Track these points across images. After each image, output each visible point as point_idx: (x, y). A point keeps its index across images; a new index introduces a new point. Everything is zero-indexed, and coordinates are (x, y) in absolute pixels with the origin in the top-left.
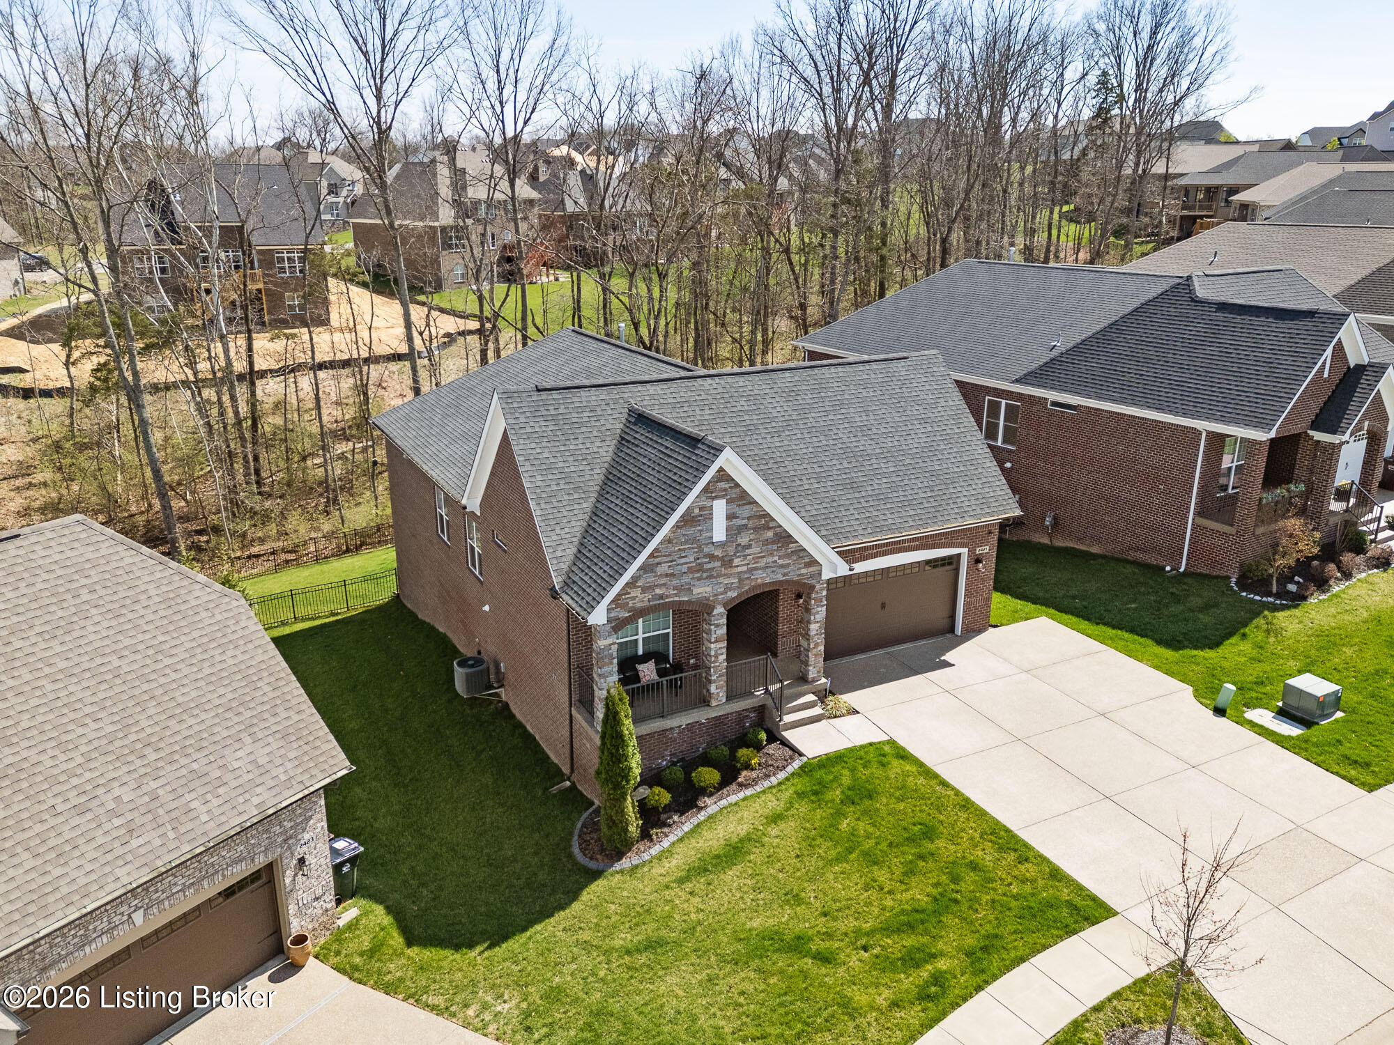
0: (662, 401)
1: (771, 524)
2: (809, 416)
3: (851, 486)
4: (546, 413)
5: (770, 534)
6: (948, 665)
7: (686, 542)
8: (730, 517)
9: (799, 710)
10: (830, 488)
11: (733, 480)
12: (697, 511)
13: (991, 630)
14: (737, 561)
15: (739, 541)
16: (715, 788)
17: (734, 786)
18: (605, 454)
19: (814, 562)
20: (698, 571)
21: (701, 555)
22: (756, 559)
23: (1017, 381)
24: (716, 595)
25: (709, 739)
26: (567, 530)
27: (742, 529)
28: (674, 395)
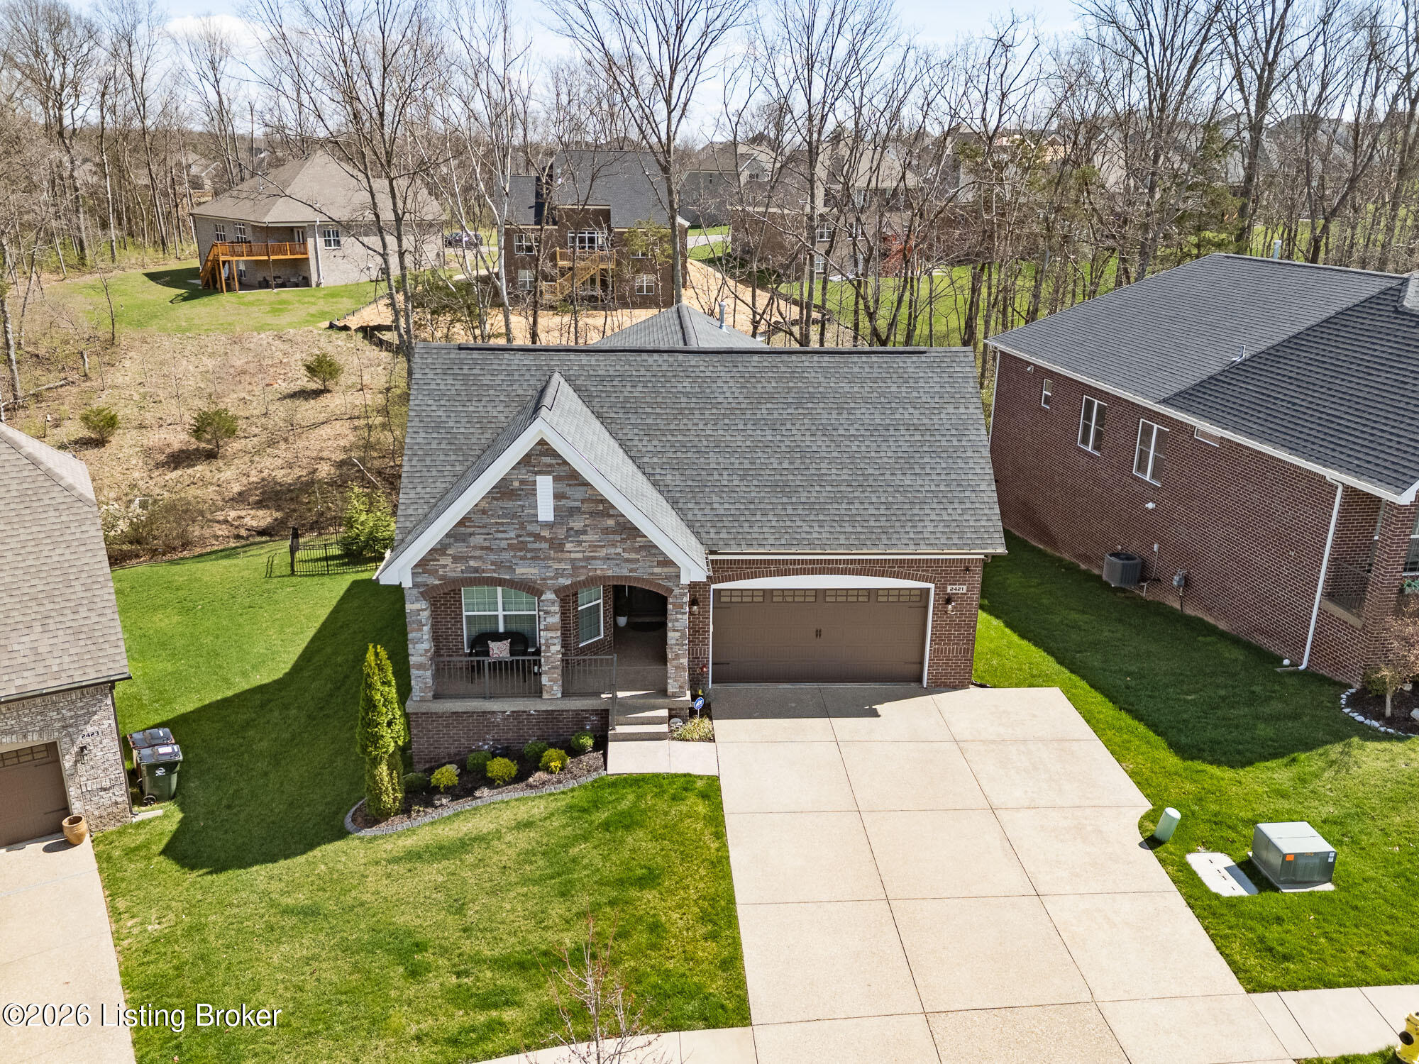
0: (591, 373)
1: (611, 512)
2: (763, 406)
3: (783, 489)
4: (459, 372)
5: (611, 522)
6: (876, 715)
7: (504, 516)
8: (557, 496)
9: (643, 724)
10: (753, 488)
11: (560, 456)
12: (516, 484)
13: (973, 690)
14: (569, 546)
15: (571, 524)
16: (504, 781)
17: (523, 785)
18: (503, 419)
19: (668, 562)
20: (520, 550)
21: (523, 533)
22: (594, 548)
23: (1165, 402)
24: (544, 579)
25: (539, 733)
26: (428, 490)
27: (573, 512)
28: (608, 368)
